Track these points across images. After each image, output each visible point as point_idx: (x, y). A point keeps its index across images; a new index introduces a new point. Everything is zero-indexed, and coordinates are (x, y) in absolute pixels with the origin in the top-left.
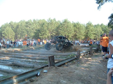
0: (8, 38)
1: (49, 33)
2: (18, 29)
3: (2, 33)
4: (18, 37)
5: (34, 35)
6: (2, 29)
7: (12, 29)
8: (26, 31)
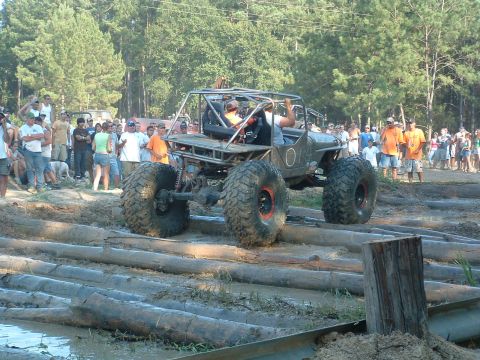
0: (68, 102)
1: (422, 65)
2: (158, 29)
3: (12, 62)
4: (151, 102)
5: (290, 79)
6: (14, 20)
7: (104, 29)
8: (222, 45)
